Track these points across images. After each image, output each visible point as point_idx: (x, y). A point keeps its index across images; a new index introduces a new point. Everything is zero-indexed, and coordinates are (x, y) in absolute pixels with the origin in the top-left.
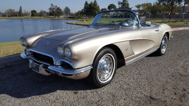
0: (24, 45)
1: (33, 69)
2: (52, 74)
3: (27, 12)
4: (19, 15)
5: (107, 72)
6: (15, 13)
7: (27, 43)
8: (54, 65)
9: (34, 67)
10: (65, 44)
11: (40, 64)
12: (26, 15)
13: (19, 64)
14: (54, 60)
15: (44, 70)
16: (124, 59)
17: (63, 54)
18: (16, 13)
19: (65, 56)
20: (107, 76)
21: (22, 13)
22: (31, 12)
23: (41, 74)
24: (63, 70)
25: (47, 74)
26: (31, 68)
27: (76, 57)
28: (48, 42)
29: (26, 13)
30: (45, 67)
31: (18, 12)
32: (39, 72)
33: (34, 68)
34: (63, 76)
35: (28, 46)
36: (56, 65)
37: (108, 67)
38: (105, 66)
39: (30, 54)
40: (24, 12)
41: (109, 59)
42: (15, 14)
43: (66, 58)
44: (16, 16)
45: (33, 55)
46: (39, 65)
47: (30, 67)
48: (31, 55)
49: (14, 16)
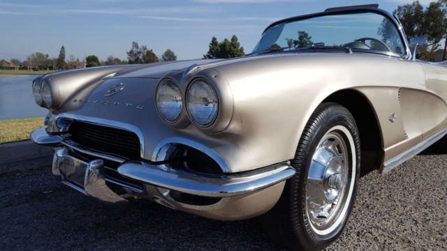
0: (43, 105)
1: (65, 180)
2: (131, 199)
3: (76, 60)
4: (57, 65)
5: (334, 193)
6: (48, 61)
7: (52, 94)
8: (143, 160)
9: (68, 174)
10: (190, 72)
11: (90, 159)
12: (75, 67)
13: (31, 170)
14: (142, 142)
15: (104, 181)
16: (384, 152)
17: (180, 115)
18: (52, 61)
19: (187, 123)
20: (329, 211)
21: (65, 63)
22: (85, 61)
23: (91, 196)
24: (175, 177)
25: (112, 197)
26: (58, 178)
27: (234, 127)
28: (123, 86)
29: (75, 63)
30: (108, 171)
31: (55, 60)
32: (83, 188)
33: (71, 175)
34: (174, 207)
35: (57, 105)
36: (149, 162)
37: (339, 176)
38: (329, 172)
39: (61, 130)
40: (70, 60)
41: (338, 146)
42: (50, 65)
43: (191, 130)
44: (51, 68)
45: (68, 135)
46: (84, 165)
47: (56, 172)
48: (64, 133)
49: (45, 69)
